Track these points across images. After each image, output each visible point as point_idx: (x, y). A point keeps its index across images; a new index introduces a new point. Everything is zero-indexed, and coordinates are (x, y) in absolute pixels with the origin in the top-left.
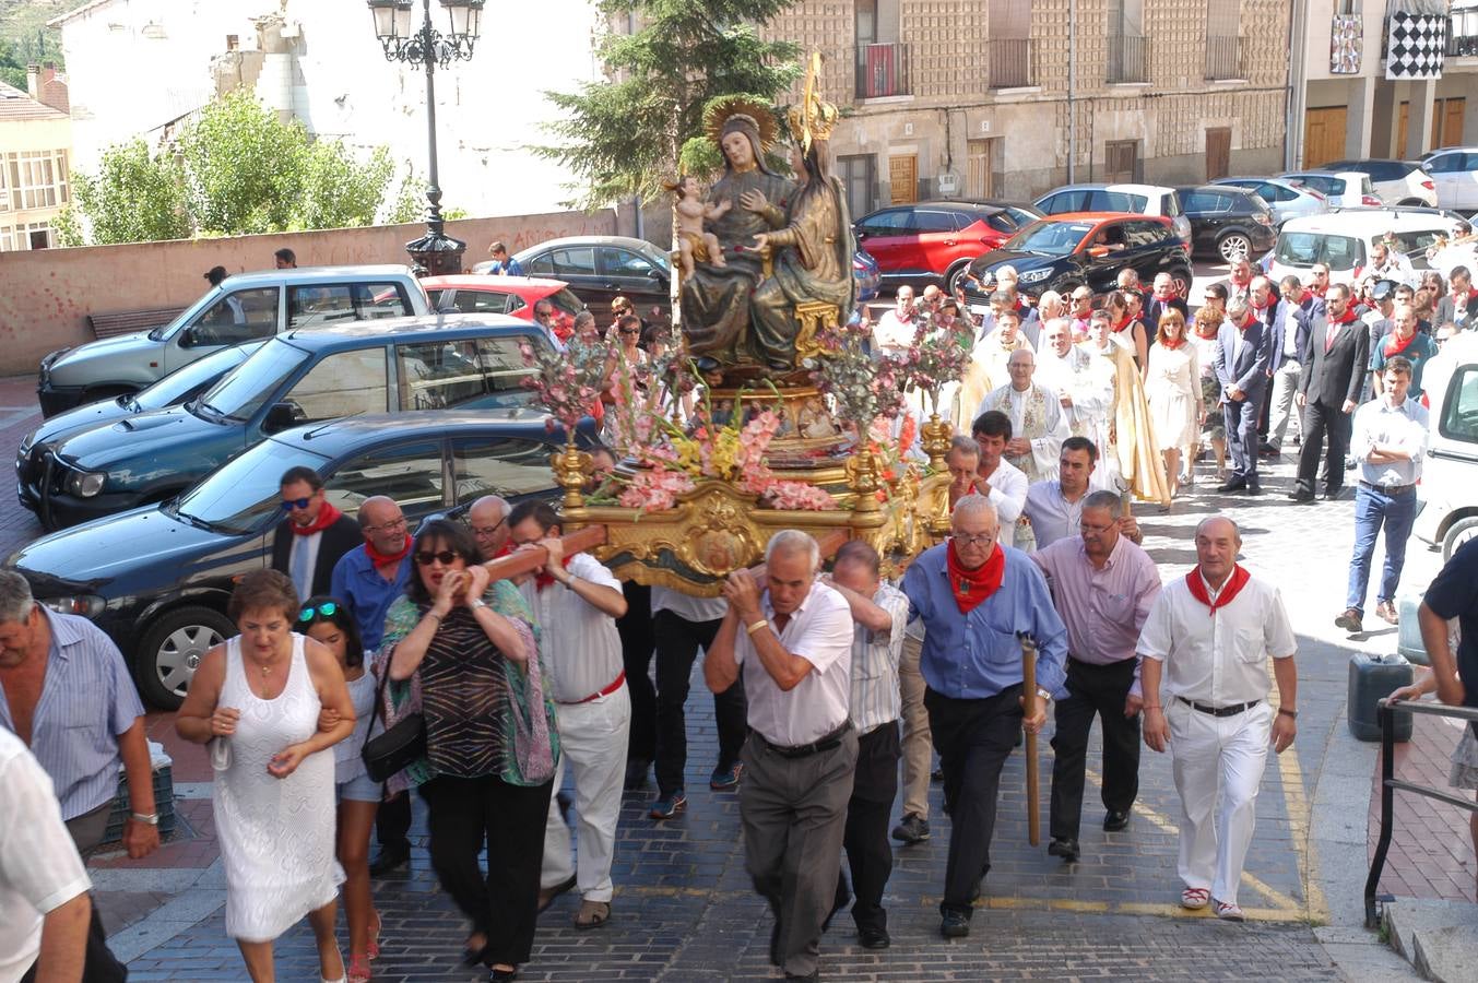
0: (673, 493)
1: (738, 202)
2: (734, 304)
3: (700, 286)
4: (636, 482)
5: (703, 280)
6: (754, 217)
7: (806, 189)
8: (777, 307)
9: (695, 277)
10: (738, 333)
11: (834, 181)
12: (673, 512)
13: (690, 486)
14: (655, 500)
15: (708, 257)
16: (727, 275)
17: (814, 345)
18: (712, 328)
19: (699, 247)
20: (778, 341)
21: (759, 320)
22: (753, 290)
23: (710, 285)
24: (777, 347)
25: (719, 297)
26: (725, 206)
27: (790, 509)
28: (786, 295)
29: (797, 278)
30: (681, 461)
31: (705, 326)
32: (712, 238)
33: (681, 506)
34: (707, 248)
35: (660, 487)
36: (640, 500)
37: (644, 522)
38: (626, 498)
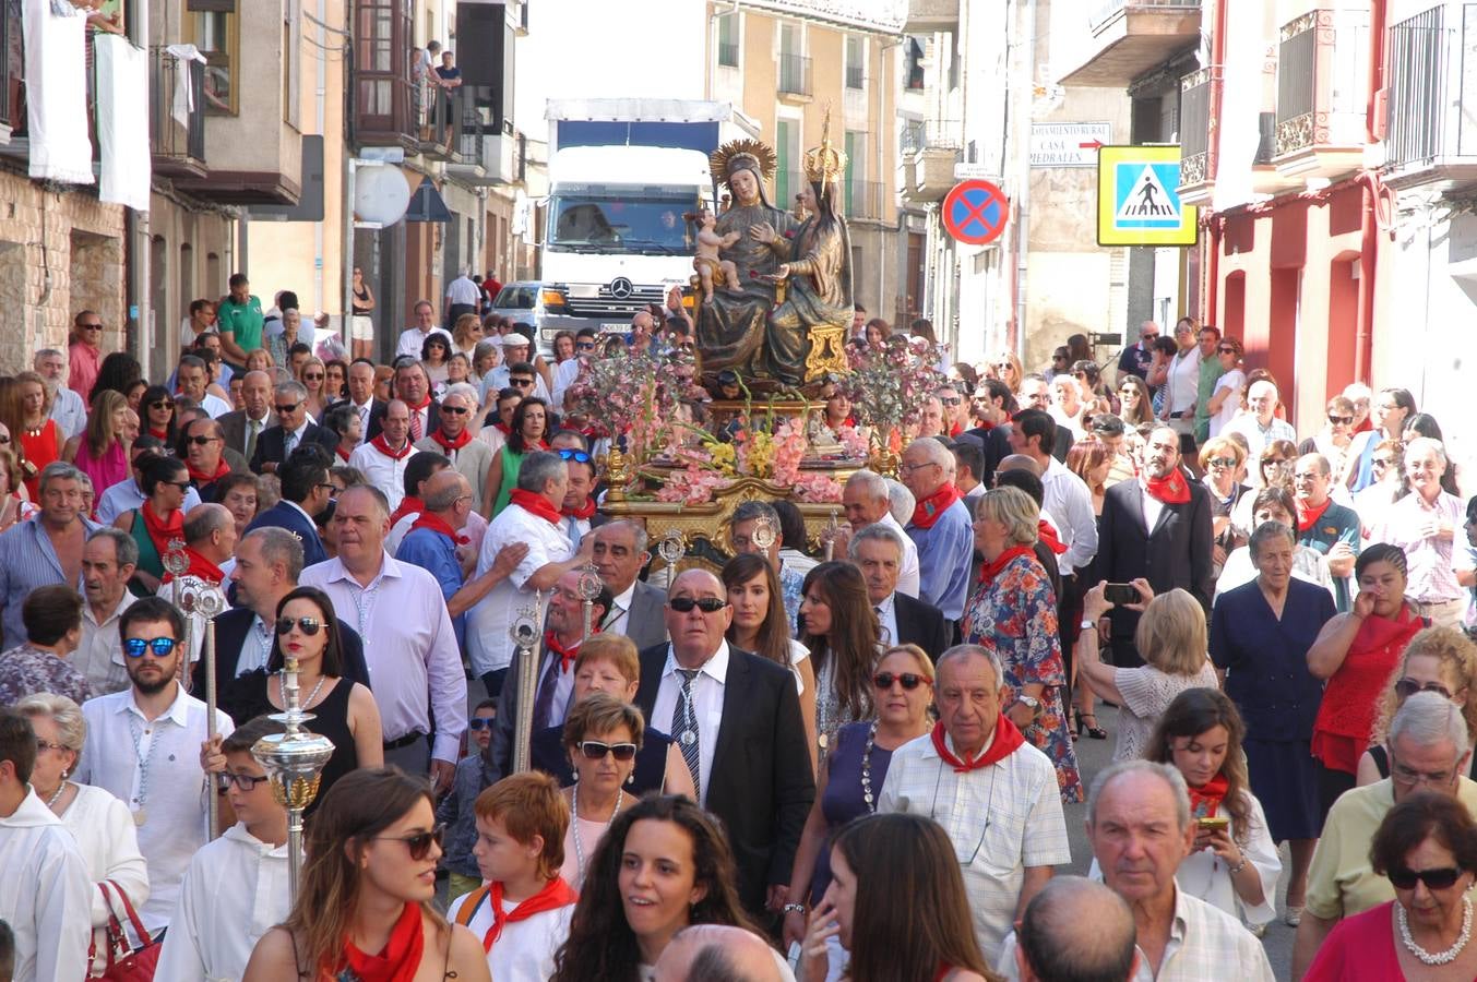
0: (711, 488)
1: (748, 232)
2: (753, 325)
3: (720, 308)
4: (674, 480)
5: (722, 303)
6: (761, 247)
7: (818, 225)
8: (792, 329)
9: (714, 299)
10: (754, 352)
11: (840, 218)
12: (712, 505)
13: (730, 482)
14: (695, 495)
15: (726, 282)
16: (744, 299)
17: (821, 363)
18: (731, 345)
19: (718, 272)
20: (789, 359)
21: (775, 340)
22: (770, 313)
23: (731, 307)
24: (788, 364)
25: (740, 317)
26: (735, 236)
27: (817, 502)
28: (801, 319)
29: (809, 303)
30: (714, 462)
31: (721, 344)
32: (730, 265)
33: (719, 500)
34: (725, 274)
35: (697, 483)
36: (676, 496)
37: (684, 514)
38: (663, 493)
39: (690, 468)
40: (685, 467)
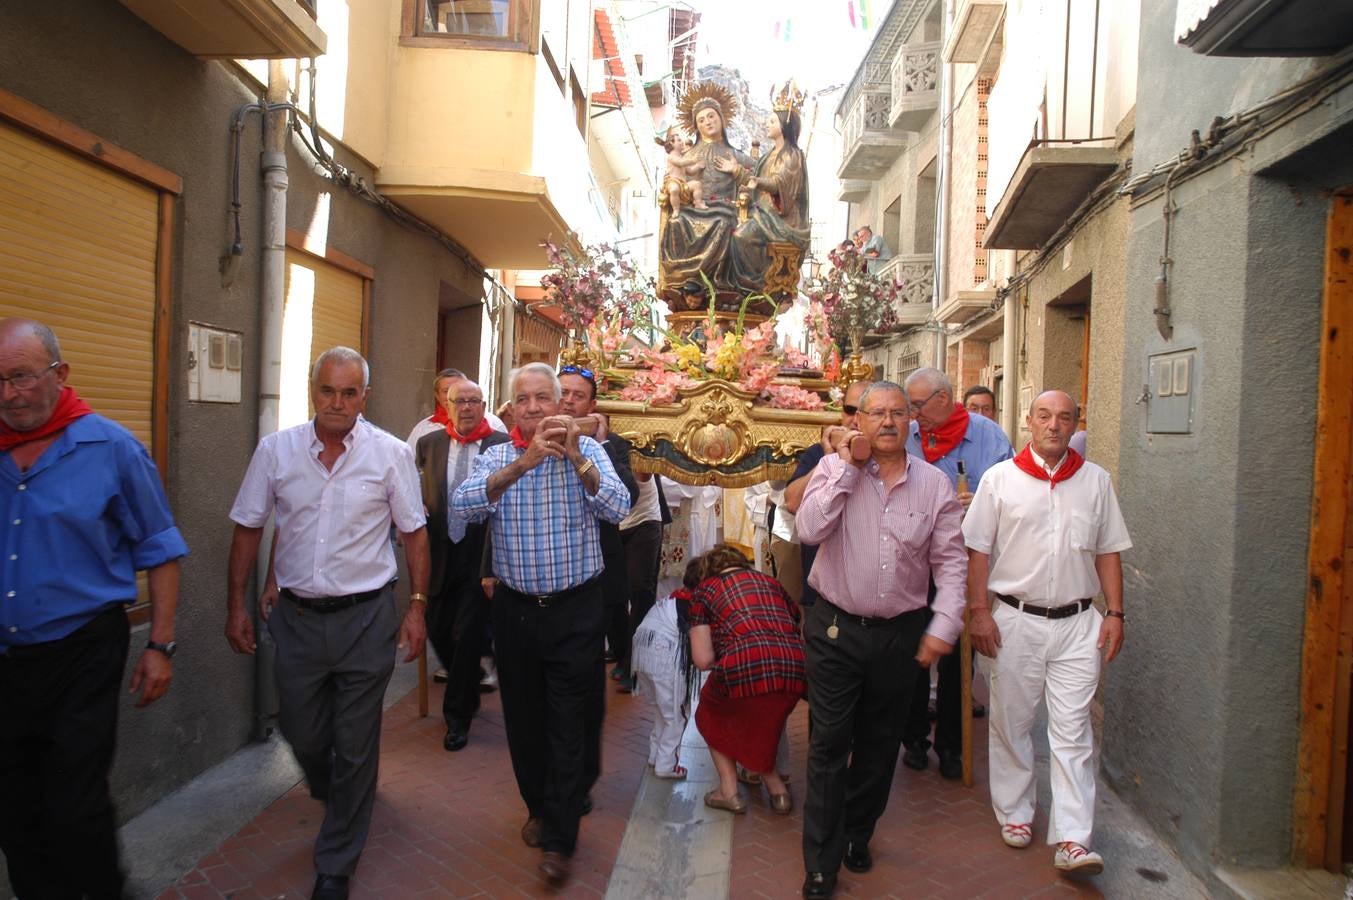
0: (676, 389)
2: (718, 239)
3: (687, 222)
4: (638, 380)
5: (689, 219)
8: (753, 247)
9: (680, 215)
10: (717, 265)
12: (677, 405)
13: (696, 383)
14: (660, 394)
15: (692, 200)
16: (710, 215)
18: (696, 258)
19: (684, 191)
20: (751, 274)
21: (738, 254)
22: (733, 229)
23: (696, 222)
24: (751, 279)
25: (704, 231)
27: (783, 407)
28: (764, 235)
29: (772, 223)
30: (680, 364)
32: (695, 184)
33: (684, 401)
34: (692, 192)
35: (662, 383)
36: (640, 396)
37: (648, 414)
38: (627, 392)
39: (654, 369)
40: (650, 368)
